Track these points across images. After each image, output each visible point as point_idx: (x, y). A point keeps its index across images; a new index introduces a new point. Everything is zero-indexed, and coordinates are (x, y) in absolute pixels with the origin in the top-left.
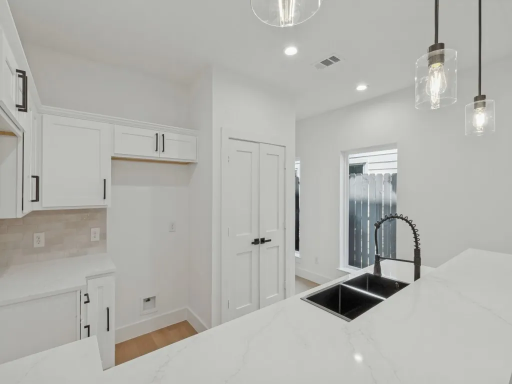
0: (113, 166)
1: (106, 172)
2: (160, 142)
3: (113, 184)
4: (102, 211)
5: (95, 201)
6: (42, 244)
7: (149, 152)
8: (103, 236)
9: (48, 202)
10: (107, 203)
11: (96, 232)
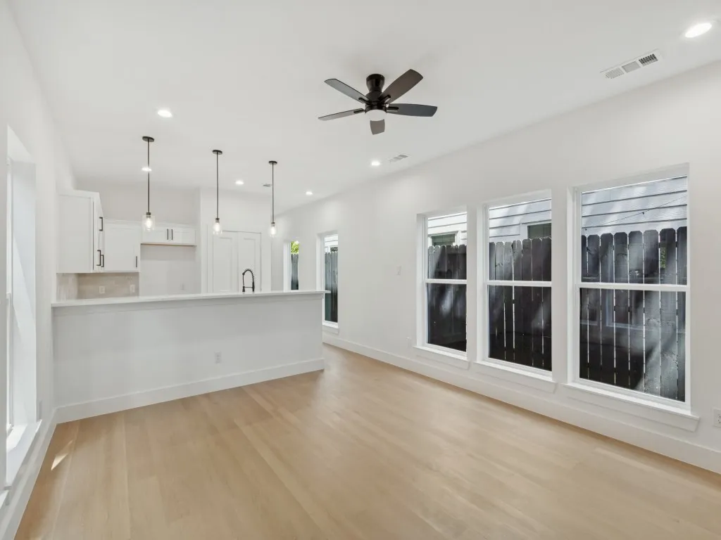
0: (141, 248)
1: (138, 252)
2: (170, 234)
3: (141, 259)
4: (136, 274)
5: (131, 269)
6: (104, 292)
7: (163, 240)
8: (137, 289)
9: (109, 267)
10: (139, 270)
11: (132, 287)
